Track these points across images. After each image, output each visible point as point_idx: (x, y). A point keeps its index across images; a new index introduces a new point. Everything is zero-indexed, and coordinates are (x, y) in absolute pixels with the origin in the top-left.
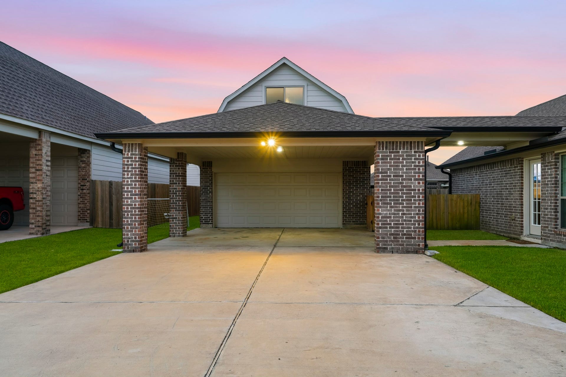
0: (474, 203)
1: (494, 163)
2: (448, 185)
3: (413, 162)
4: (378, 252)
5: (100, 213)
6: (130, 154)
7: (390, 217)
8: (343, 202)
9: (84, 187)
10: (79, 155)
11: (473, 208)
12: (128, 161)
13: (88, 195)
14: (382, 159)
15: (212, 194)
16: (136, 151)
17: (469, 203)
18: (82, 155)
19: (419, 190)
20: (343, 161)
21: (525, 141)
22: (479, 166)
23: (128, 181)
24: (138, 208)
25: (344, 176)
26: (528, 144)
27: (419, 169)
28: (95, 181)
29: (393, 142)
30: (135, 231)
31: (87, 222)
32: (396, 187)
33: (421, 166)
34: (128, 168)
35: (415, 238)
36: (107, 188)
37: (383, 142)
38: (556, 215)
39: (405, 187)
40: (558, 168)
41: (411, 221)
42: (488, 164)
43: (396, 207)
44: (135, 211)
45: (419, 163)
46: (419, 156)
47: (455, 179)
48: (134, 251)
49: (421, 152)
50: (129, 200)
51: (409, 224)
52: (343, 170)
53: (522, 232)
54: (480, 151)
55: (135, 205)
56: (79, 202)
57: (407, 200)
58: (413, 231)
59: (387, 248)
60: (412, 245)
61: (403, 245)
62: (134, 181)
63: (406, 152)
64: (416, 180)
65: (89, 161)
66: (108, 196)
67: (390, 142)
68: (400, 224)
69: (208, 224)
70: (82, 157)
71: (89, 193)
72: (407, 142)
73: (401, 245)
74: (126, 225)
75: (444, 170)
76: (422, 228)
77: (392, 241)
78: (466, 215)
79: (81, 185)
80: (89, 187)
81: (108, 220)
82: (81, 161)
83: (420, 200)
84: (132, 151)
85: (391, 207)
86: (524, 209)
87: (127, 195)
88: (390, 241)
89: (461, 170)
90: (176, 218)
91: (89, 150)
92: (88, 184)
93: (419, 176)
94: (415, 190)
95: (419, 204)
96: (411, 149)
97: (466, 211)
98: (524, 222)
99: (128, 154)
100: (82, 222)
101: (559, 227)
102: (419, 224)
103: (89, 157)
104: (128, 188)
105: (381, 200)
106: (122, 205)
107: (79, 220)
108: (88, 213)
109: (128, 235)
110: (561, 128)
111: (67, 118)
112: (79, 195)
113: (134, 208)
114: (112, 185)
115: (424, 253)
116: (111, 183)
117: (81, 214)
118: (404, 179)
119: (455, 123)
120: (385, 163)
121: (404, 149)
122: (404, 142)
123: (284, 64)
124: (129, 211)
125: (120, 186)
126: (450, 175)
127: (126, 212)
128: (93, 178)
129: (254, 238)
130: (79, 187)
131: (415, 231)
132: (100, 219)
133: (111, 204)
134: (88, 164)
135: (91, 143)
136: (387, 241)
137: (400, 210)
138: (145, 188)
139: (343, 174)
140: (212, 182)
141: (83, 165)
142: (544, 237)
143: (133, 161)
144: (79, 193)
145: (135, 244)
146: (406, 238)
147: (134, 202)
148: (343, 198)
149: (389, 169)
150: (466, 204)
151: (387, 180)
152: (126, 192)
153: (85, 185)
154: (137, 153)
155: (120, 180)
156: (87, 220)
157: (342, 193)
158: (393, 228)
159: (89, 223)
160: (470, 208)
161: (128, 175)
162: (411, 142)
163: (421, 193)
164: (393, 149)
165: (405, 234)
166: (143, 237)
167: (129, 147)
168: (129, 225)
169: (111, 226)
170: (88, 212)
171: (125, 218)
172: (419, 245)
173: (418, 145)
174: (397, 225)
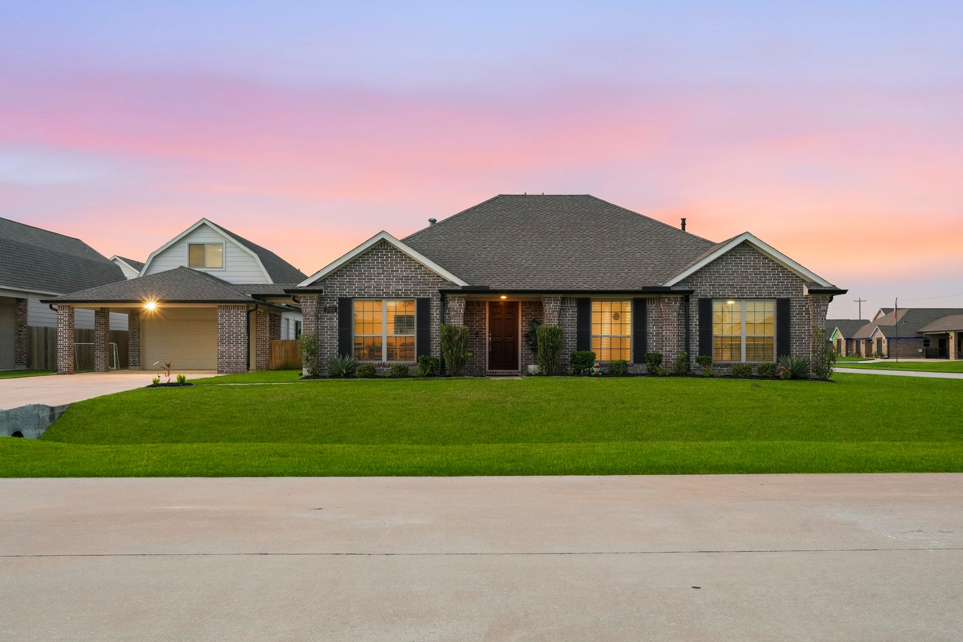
3: (239, 318)
5: (36, 356)
6: (62, 311)
7: (226, 352)
9: (21, 333)
10: (16, 304)
12: (61, 317)
13: (25, 340)
14: (220, 316)
15: (139, 339)
16: (66, 310)
18: (19, 304)
19: (244, 335)
23: (60, 330)
24: (67, 346)
27: (244, 322)
28: (31, 327)
29: (227, 306)
30: (66, 362)
31: (24, 364)
32: (237, 333)
34: (61, 321)
35: (240, 365)
36: (43, 334)
37: (221, 306)
41: (238, 354)
43: (237, 346)
44: (65, 349)
45: (243, 318)
46: (243, 314)
48: (64, 374)
49: (245, 312)
51: (237, 356)
55: (66, 344)
56: (16, 346)
57: (236, 341)
59: (223, 371)
60: (238, 369)
61: (241, 369)
62: (65, 329)
64: (241, 329)
65: (26, 309)
66: (43, 342)
67: (225, 306)
68: (232, 356)
69: (136, 366)
70: (19, 305)
71: (25, 338)
73: (232, 369)
76: (246, 358)
79: (18, 331)
80: (26, 333)
81: (43, 362)
82: (18, 309)
83: (245, 342)
85: (226, 345)
87: (60, 338)
88: (226, 366)
90: (100, 357)
91: (26, 299)
92: (24, 330)
93: (244, 327)
94: (241, 335)
95: (244, 344)
96: (238, 310)
99: (60, 312)
100: (19, 365)
102: (244, 356)
103: (26, 305)
104: (60, 334)
105: (220, 341)
106: (57, 340)
107: (16, 362)
108: (25, 357)
109: (60, 363)
111: (9, 273)
112: (16, 340)
114: (47, 330)
116: (46, 329)
117: (18, 357)
118: (234, 329)
120: (223, 318)
121: (234, 310)
122: (234, 306)
124: (61, 349)
125: (55, 331)
127: (59, 349)
128: (30, 324)
129: (155, 372)
130: (16, 333)
131: (241, 361)
132: (36, 362)
133: (46, 348)
134: (25, 311)
135: (28, 293)
136: (223, 367)
137: (231, 348)
138: (72, 334)
140: (139, 329)
141: (21, 313)
143: (64, 317)
144: (16, 339)
145: (66, 370)
146: (235, 365)
149: (225, 322)
151: (223, 329)
152: (59, 340)
153: (22, 331)
154: (67, 312)
155: (54, 326)
156: (23, 362)
158: (227, 358)
159: (25, 366)
161: (61, 325)
162: (238, 306)
163: (246, 337)
164: (227, 310)
165: (235, 363)
166: (71, 365)
167: (62, 308)
168: (62, 357)
169: (46, 366)
170: (25, 355)
171: (59, 353)
172: (244, 369)
173: (242, 308)
174: (230, 357)
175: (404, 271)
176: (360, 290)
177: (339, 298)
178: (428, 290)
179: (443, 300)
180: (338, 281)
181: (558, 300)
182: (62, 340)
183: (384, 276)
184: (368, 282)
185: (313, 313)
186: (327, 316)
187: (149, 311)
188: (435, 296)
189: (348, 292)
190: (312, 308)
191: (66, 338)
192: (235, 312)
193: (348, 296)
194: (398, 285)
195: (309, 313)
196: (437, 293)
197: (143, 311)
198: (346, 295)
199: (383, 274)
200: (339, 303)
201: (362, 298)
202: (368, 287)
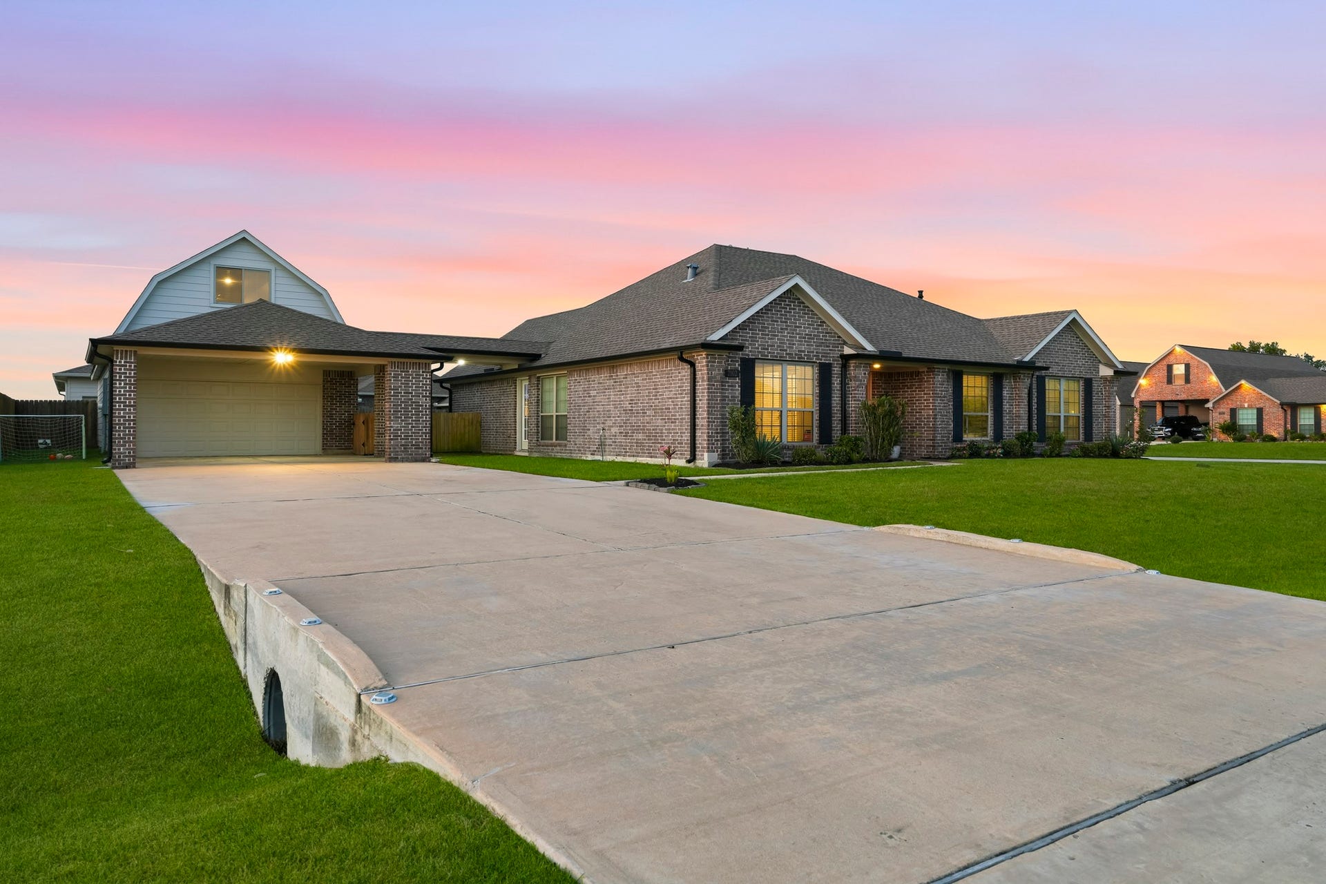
0: (475, 422)
1: (494, 381)
2: (448, 405)
3: (421, 381)
4: (390, 462)
6: (123, 361)
7: (401, 430)
8: (323, 422)
11: (474, 427)
12: (120, 369)
14: (394, 377)
16: (130, 359)
17: (470, 421)
19: (426, 406)
20: (324, 371)
21: (514, 365)
22: (480, 383)
23: (120, 391)
24: (133, 420)
25: (324, 389)
26: (516, 367)
27: (426, 387)
29: (404, 363)
30: (129, 446)
32: (406, 402)
33: (428, 385)
34: (120, 377)
35: (422, 448)
37: (395, 362)
38: (538, 430)
39: (414, 402)
40: (539, 389)
41: (419, 433)
42: (489, 381)
43: (406, 421)
44: (130, 424)
45: (426, 381)
46: (427, 375)
47: (456, 396)
48: (127, 467)
49: (428, 373)
50: (122, 412)
51: (417, 436)
52: (324, 381)
53: (515, 448)
54: (480, 369)
55: (130, 417)
57: (416, 415)
58: (421, 442)
59: (398, 458)
60: (419, 454)
61: (412, 454)
62: (128, 391)
63: (416, 372)
64: (423, 396)
67: (401, 363)
68: (410, 436)
72: (416, 363)
73: (410, 454)
74: (116, 438)
75: (444, 385)
76: (428, 439)
77: (403, 451)
78: (467, 436)
83: (427, 415)
84: (126, 358)
85: (402, 421)
86: (517, 426)
87: (120, 406)
88: (401, 452)
89: (462, 385)
93: (426, 394)
94: (423, 406)
95: (426, 418)
96: (419, 369)
97: (467, 431)
98: (517, 439)
99: (120, 362)
101: (540, 439)
102: (426, 436)
104: (121, 399)
105: (393, 414)
109: (119, 449)
110: (540, 355)
113: (128, 420)
115: (430, 461)
118: (414, 396)
119: (456, 344)
120: (397, 380)
121: (413, 369)
122: (413, 363)
123: (244, 239)
124: (121, 424)
126: (450, 390)
127: (117, 424)
131: (422, 442)
136: (398, 452)
137: (409, 424)
139: (324, 386)
142: (530, 450)
143: (127, 370)
145: (129, 460)
146: (415, 448)
147: (128, 413)
148: (323, 417)
149: (400, 387)
150: (467, 423)
151: (398, 396)
154: (132, 361)
157: (322, 410)
158: (403, 439)
160: (470, 428)
161: (120, 384)
162: (419, 363)
163: (428, 409)
164: (404, 369)
165: (414, 445)
167: (122, 354)
168: (122, 438)
171: (116, 431)
172: (426, 454)
173: (426, 366)
174: (407, 437)
175: (808, 328)
176: (764, 349)
177: (741, 358)
178: (828, 353)
179: (844, 367)
180: (740, 336)
181: (945, 372)
182: (123, 410)
183: (788, 333)
184: (771, 339)
185: (718, 378)
186: (728, 382)
187: (276, 365)
188: (836, 361)
189: (751, 351)
190: (719, 370)
191: (132, 406)
192: (414, 372)
193: (750, 357)
194: (801, 345)
195: (715, 377)
196: (838, 357)
197: (271, 364)
198: (748, 355)
199: (787, 329)
200: (740, 365)
201: (765, 360)
202: (772, 346)
